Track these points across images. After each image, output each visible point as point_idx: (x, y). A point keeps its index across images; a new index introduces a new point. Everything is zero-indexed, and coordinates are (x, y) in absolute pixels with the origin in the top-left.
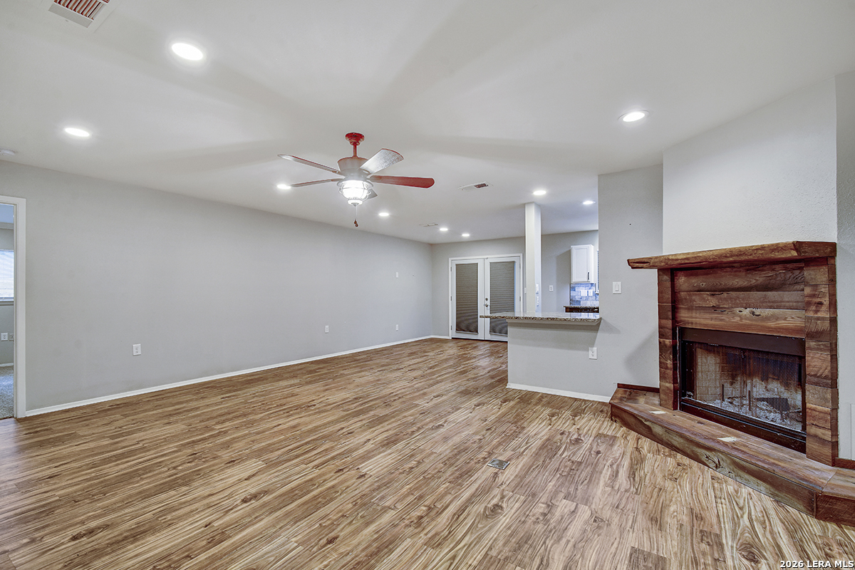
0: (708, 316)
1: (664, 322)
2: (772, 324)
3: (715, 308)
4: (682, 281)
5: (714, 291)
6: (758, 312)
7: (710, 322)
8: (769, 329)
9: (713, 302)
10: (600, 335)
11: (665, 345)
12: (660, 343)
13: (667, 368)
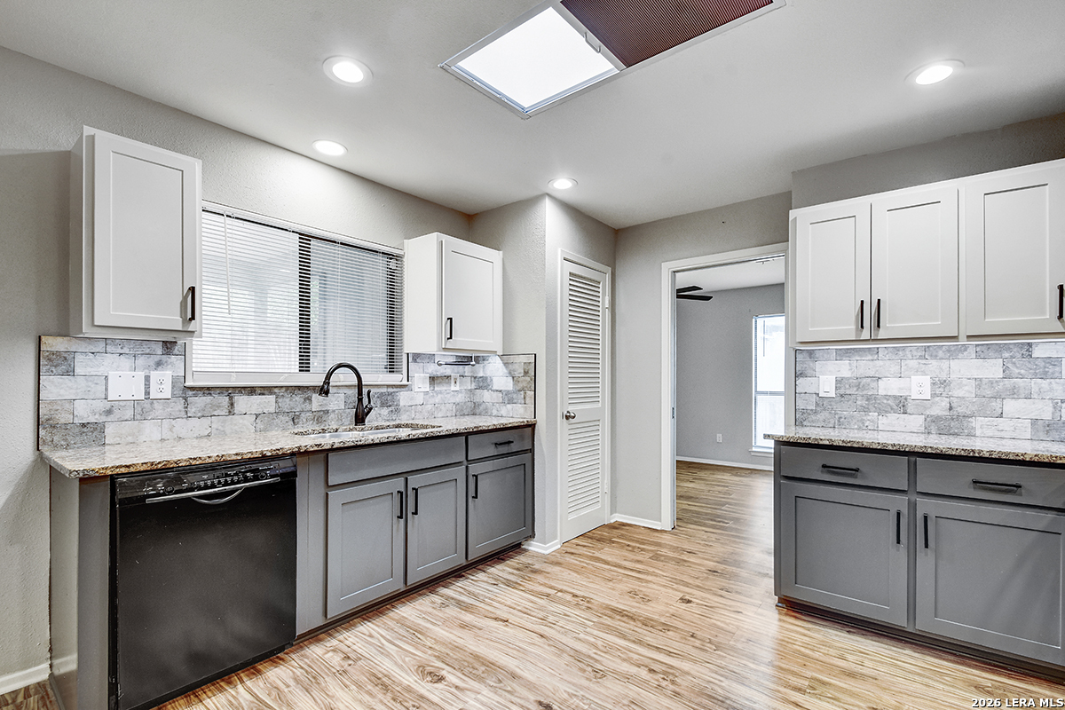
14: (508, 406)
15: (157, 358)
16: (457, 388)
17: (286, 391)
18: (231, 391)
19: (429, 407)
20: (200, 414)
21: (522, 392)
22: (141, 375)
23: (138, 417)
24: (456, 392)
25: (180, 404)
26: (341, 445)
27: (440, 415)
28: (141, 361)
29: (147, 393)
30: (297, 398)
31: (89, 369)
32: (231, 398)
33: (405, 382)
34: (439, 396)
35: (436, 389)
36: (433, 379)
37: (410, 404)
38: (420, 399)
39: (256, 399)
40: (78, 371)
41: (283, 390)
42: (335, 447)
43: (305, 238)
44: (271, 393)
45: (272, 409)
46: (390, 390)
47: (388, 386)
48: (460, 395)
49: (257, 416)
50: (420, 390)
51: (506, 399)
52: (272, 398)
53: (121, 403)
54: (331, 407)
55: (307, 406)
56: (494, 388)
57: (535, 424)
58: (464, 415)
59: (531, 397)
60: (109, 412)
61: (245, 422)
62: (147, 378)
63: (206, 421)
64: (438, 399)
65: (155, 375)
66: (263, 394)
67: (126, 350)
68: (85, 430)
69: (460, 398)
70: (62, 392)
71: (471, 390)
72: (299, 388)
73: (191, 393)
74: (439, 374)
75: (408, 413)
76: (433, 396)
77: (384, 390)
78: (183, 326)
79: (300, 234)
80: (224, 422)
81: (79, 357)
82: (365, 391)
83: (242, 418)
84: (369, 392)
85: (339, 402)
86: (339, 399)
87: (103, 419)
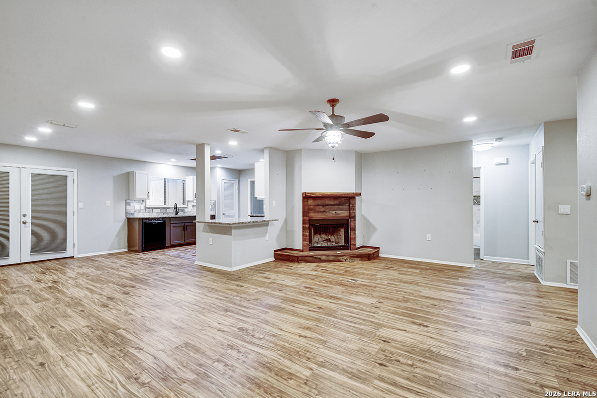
0: (321, 214)
1: (305, 218)
2: (341, 215)
3: (324, 211)
4: (310, 202)
5: (324, 206)
6: (337, 212)
7: (322, 216)
8: (340, 217)
9: (323, 209)
10: (269, 228)
11: (306, 227)
12: (303, 226)
13: (306, 236)
15: (141, 203)
18: (153, 208)
22: (139, 205)
23: (139, 211)
25: (145, 210)
29: (140, 208)
30: (164, 210)
33: (187, 207)
37: (188, 211)
39: (157, 210)
40: (131, 205)
41: (161, 208)
45: (160, 211)
47: (183, 207)
49: (157, 213)
57: (215, 215)
63: (149, 212)
67: (137, 202)
68: (132, 214)
70: (129, 208)
84: (178, 209)
87: (134, 211)
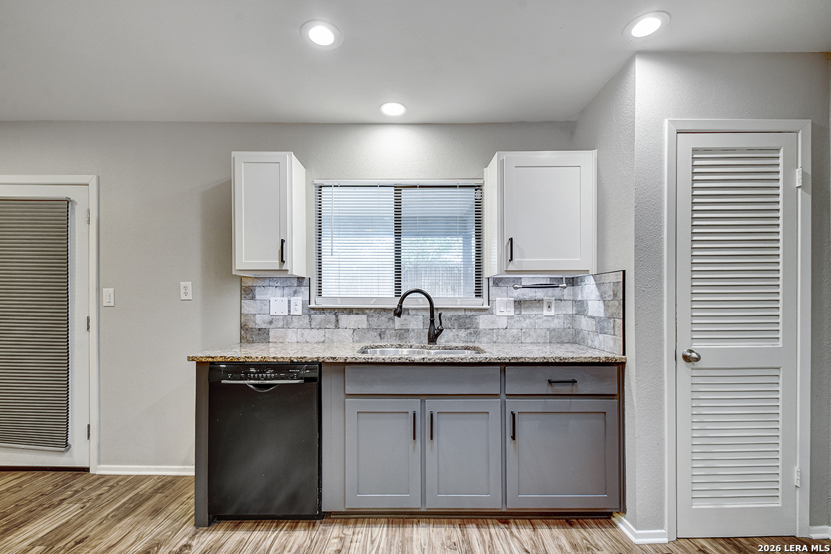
14: (600, 335)
15: (294, 289)
16: (552, 313)
17: (375, 312)
18: (336, 311)
19: (515, 331)
20: (318, 327)
21: (612, 320)
22: (286, 299)
23: (285, 326)
24: (551, 317)
25: (307, 320)
26: (353, 360)
27: (528, 340)
28: (286, 291)
29: (289, 311)
30: (383, 318)
31: (262, 296)
32: (337, 316)
33: (486, 306)
34: (528, 321)
35: (523, 313)
36: (519, 304)
37: (491, 327)
38: (503, 323)
39: (353, 317)
40: (257, 297)
41: (372, 311)
42: (348, 361)
43: (398, 188)
44: (364, 314)
45: (365, 326)
46: (469, 313)
47: (465, 309)
48: (556, 321)
49: (354, 330)
50: (503, 314)
51: (599, 328)
52: (364, 317)
53: (277, 317)
54: (411, 326)
55: (390, 325)
56: (590, 314)
57: (625, 363)
58: (562, 343)
59: (619, 327)
60: (271, 322)
61: (346, 334)
62: (289, 301)
63: (322, 332)
64: (526, 324)
65: (293, 299)
66: (358, 314)
67: (279, 284)
68: (260, 332)
69: (555, 324)
70: (250, 309)
71: (572, 316)
72: (384, 309)
73: (312, 312)
74: (527, 297)
75: (488, 336)
76: (519, 321)
77: (462, 313)
78: (280, 267)
79: (396, 187)
80: (333, 333)
81: (258, 289)
82: (436, 314)
83: (344, 332)
84: (440, 315)
85: (417, 323)
86: (418, 320)
87: (268, 326)
